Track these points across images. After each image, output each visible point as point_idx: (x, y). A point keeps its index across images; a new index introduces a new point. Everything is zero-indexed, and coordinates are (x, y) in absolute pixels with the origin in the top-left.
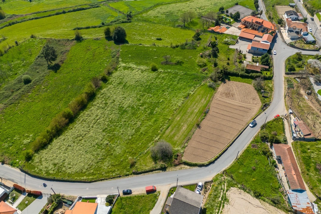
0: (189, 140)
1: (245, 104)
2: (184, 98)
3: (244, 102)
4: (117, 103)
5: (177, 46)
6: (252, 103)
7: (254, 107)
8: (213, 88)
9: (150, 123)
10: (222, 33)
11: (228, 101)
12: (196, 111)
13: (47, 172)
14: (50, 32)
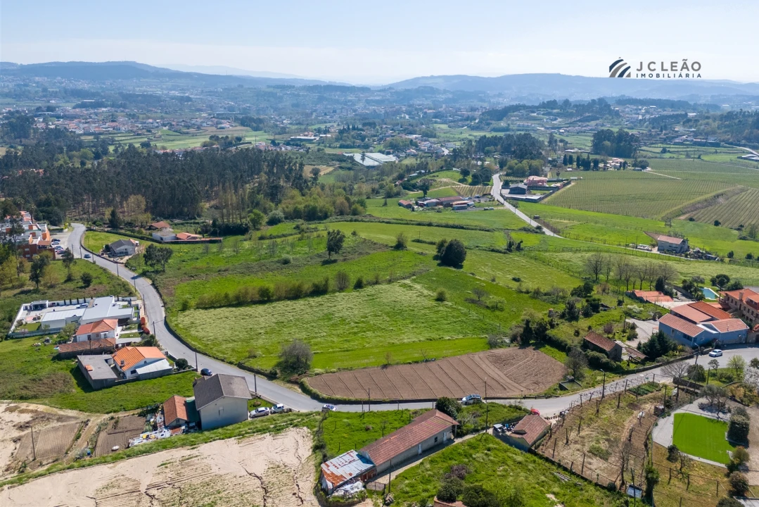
0: (347, 369)
1: (509, 381)
2: (428, 339)
3: (510, 379)
4: (333, 309)
5: (527, 292)
6: (524, 385)
7: (518, 391)
9: (335, 339)
10: (647, 302)
11: (484, 366)
13: (177, 325)
14: (384, 237)
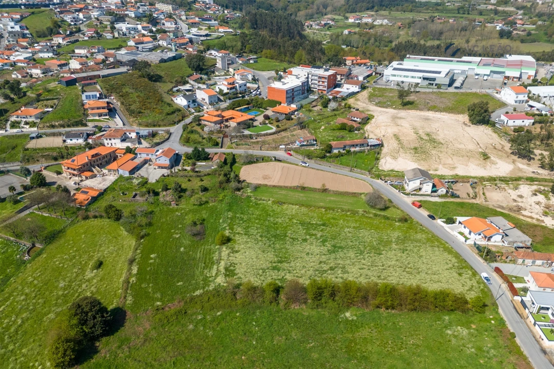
8: (257, 188)
12: (302, 195)
